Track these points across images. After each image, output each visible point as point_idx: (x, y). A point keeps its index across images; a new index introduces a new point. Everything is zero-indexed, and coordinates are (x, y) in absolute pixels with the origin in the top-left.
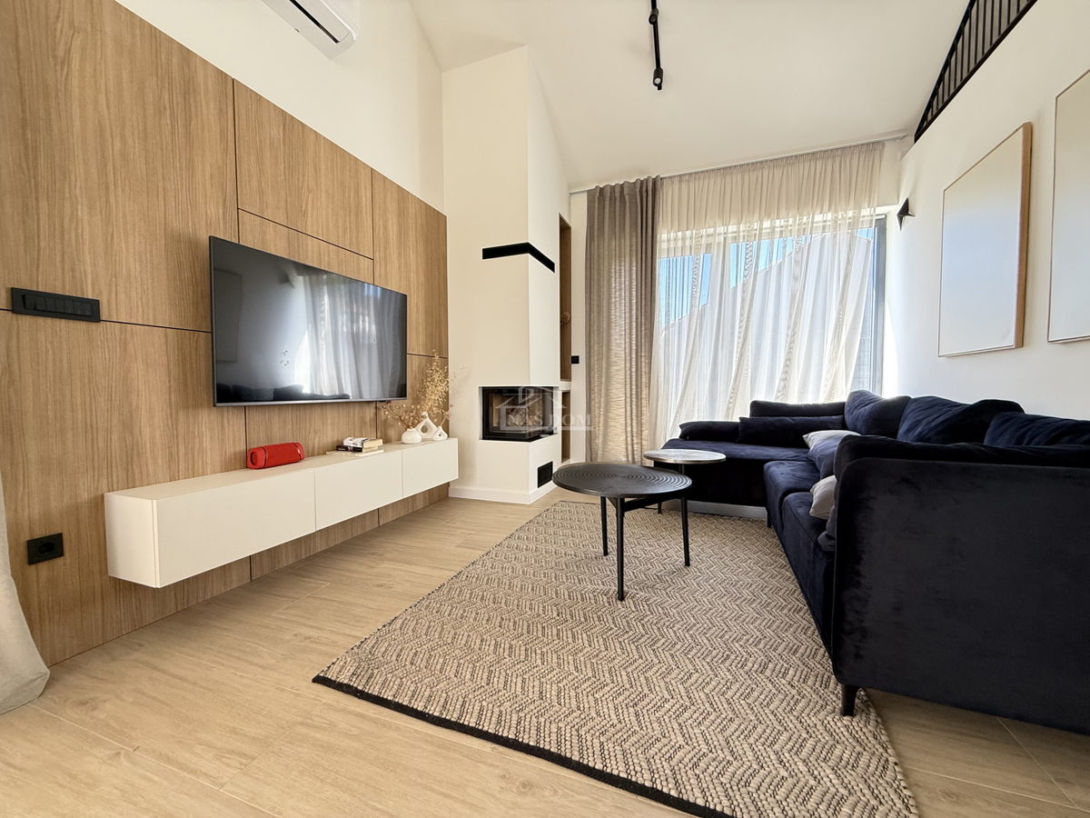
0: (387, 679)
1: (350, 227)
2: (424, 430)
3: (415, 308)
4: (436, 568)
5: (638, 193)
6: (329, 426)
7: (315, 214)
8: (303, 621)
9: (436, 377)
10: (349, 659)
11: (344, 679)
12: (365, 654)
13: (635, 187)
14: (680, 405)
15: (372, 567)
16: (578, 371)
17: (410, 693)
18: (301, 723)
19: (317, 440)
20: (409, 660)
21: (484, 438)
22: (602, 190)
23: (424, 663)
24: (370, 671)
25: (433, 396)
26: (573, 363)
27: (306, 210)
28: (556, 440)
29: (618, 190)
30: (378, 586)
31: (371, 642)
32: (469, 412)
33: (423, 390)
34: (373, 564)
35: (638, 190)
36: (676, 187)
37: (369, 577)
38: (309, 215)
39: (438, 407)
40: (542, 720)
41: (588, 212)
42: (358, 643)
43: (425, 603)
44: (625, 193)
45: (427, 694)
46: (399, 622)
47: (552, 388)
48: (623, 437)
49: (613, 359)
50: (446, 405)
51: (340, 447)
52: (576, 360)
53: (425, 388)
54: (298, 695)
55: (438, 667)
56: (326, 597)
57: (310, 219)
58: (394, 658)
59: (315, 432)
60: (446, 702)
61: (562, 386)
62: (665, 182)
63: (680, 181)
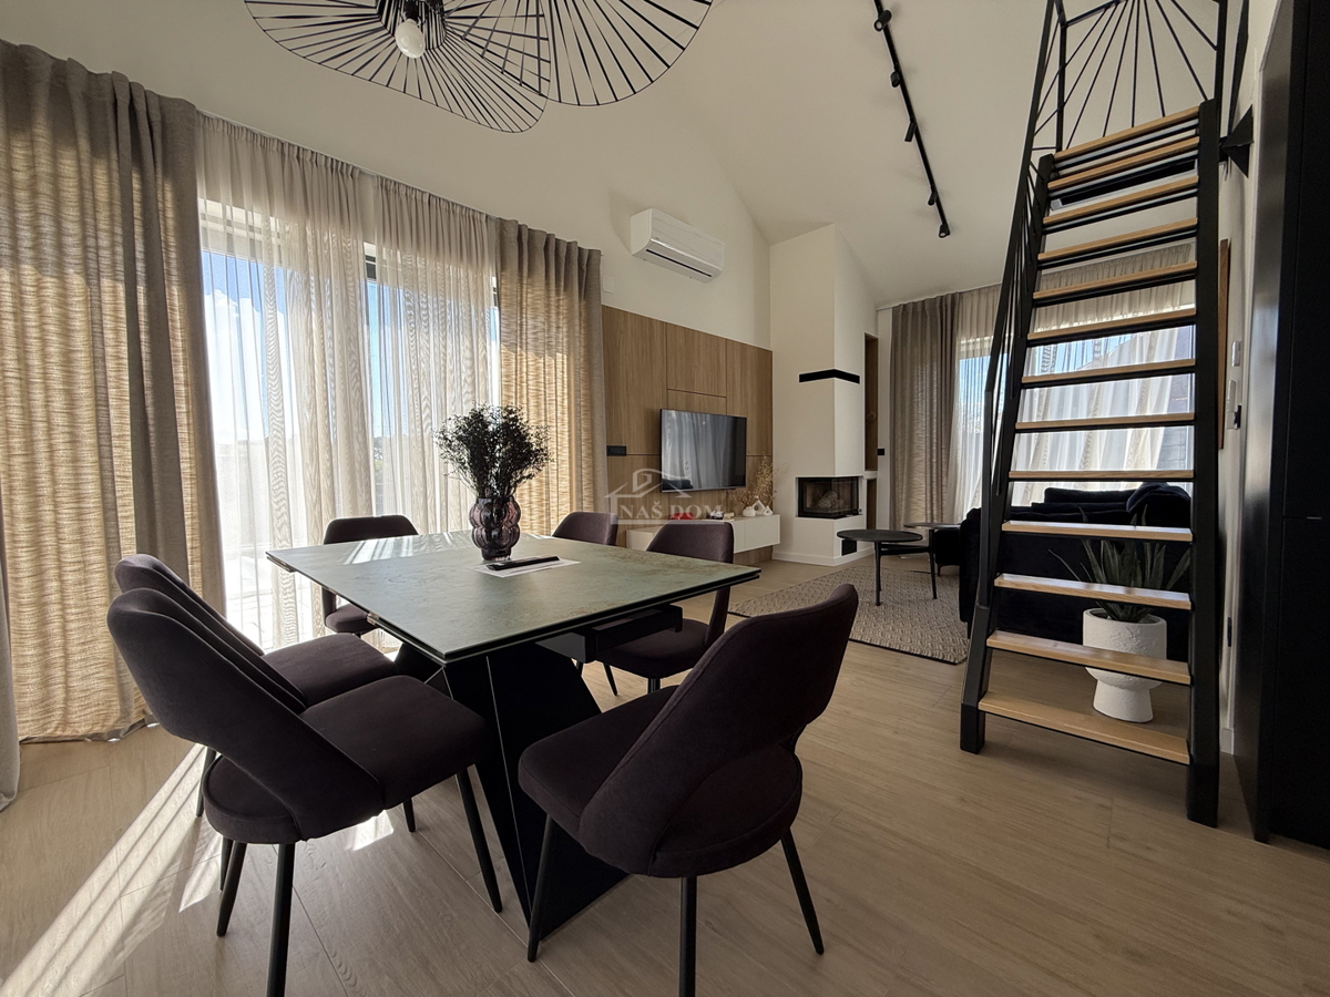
1: (715, 381)
2: (756, 508)
3: (751, 424)
5: (938, 308)
9: (765, 471)
13: (935, 304)
16: (884, 462)
21: (799, 516)
22: (905, 306)
25: (763, 486)
26: (879, 454)
28: (861, 518)
29: (919, 306)
32: (789, 495)
33: (755, 480)
35: (938, 305)
36: (976, 298)
39: (766, 492)
41: (894, 325)
44: (926, 308)
47: (857, 477)
49: (916, 451)
50: (771, 492)
52: (882, 452)
53: (758, 479)
61: (868, 475)
62: (965, 295)
63: (979, 294)
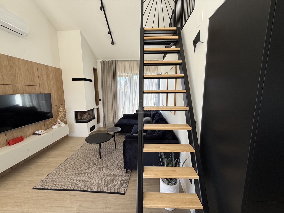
0: (49, 185)
1: (32, 80)
2: (59, 124)
3: (54, 94)
4: (62, 158)
5: (112, 64)
6: (31, 130)
7: (20, 79)
8: (28, 177)
9: (61, 111)
10: (40, 183)
11: (39, 187)
12: (44, 181)
13: (111, 62)
14: (123, 111)
15: (46, 161)
16: (101, 103)
17: (54, 187)
18: (31, 197)
19: (27, 133)
20: (54, 180)
21: (76, 123)
22: (104, 61)
23: (57, 180)
24: (45, 184)
26: (99, 101)
27: (17, 79)
28: (96, 120)
29: (107, 62)
30: (47, 165)
31: (45, 179)
34: (46, 160)
36: (120, 63)
37: (45, 163)
38: (18, 80)
40: (79, 185)
41: (101, 66)
42: (42, 179)
43: (59, 167)
44: (109, 63)
45: (57, 186)
46: (52, 173)
47: (94, 109)
48: (112, 118)
51: (34, 134)
52: (100, 100)
53: (58, 113)
54: (29, 192)
55: (60, 180)
56: (34, 170)
57: (19, 81)
58: (51, 180)
59: (27, 132)
60: (61, 186)
61: (97, 107)
62: (118, 61)
